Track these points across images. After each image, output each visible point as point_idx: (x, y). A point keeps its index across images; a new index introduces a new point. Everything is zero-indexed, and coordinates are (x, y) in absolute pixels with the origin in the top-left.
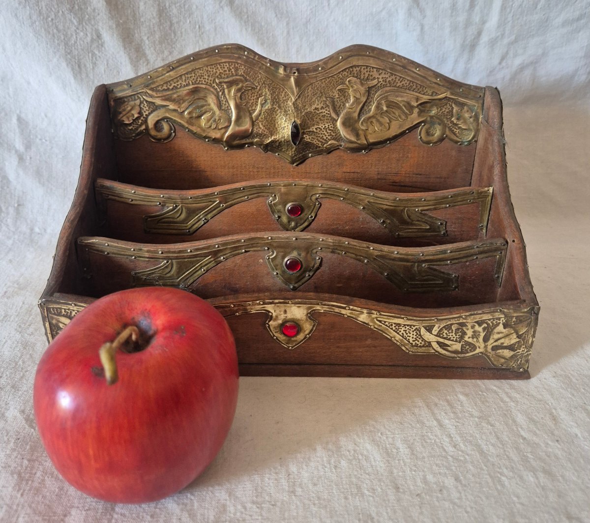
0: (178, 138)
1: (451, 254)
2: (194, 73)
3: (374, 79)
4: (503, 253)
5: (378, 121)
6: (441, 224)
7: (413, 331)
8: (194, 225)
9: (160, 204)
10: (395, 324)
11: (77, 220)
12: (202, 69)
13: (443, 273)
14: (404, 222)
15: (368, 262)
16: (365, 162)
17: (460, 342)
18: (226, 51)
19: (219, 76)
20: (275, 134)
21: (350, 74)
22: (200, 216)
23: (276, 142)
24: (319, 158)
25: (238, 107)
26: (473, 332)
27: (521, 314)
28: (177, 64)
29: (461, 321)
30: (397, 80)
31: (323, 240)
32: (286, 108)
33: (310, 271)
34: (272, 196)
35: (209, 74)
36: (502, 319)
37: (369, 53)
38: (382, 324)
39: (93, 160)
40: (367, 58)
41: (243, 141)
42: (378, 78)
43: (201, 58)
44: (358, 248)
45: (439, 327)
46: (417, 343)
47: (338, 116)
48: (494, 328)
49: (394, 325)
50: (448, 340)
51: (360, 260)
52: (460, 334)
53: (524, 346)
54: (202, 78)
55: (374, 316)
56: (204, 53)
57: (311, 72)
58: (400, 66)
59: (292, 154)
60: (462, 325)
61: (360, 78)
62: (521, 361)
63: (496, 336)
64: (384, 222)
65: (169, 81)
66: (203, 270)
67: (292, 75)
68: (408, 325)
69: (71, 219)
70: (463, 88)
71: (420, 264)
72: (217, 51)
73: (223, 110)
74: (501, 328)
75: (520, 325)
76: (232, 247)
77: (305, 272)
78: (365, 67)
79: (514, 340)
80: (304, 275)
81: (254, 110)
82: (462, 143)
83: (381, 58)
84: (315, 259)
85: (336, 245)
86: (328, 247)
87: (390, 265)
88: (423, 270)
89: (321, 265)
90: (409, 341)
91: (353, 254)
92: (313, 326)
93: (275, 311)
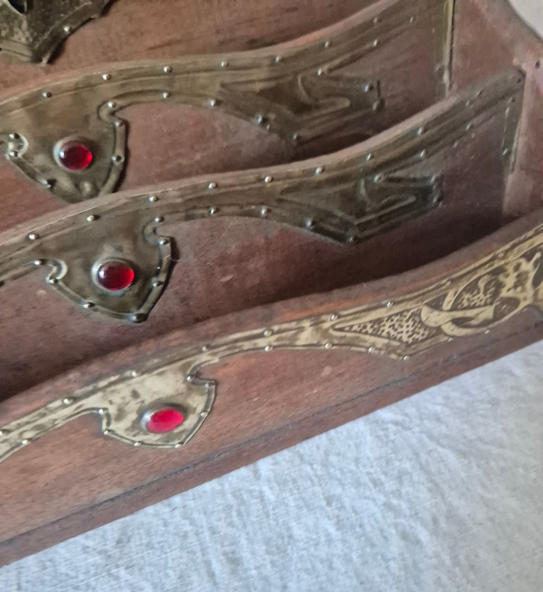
1: (425, 135)
6: (371, 88)
7: (407, 321)
10: (370, 322)
13: (415, 180)
14: (302, 108)
15: (269, 211)
17: (491, 303)
26: (517, 276)
29: (496, 264)
31: (157, 199)
33: (157, 273)
34: (10, 140)
38: (347, 331)
44: (239, 188)
45: (456, 293)
46: (416, 336)
49: (369, 325)
50: (472, 308)
51: (250, 214)
52: (494, 289)
55: (326, 326)
60: (497, 271)
64: (265, 121)
68: (396, 315)
71: (369, 178)
84: (158, 245)
85: (190, 200)
86: (173, 209)
87: (313, 203)
88: (376, 188)
89: (175, 254)
90: (400, 340)
91: (233, 205)
92: (209, 393)
93: (111, 402)
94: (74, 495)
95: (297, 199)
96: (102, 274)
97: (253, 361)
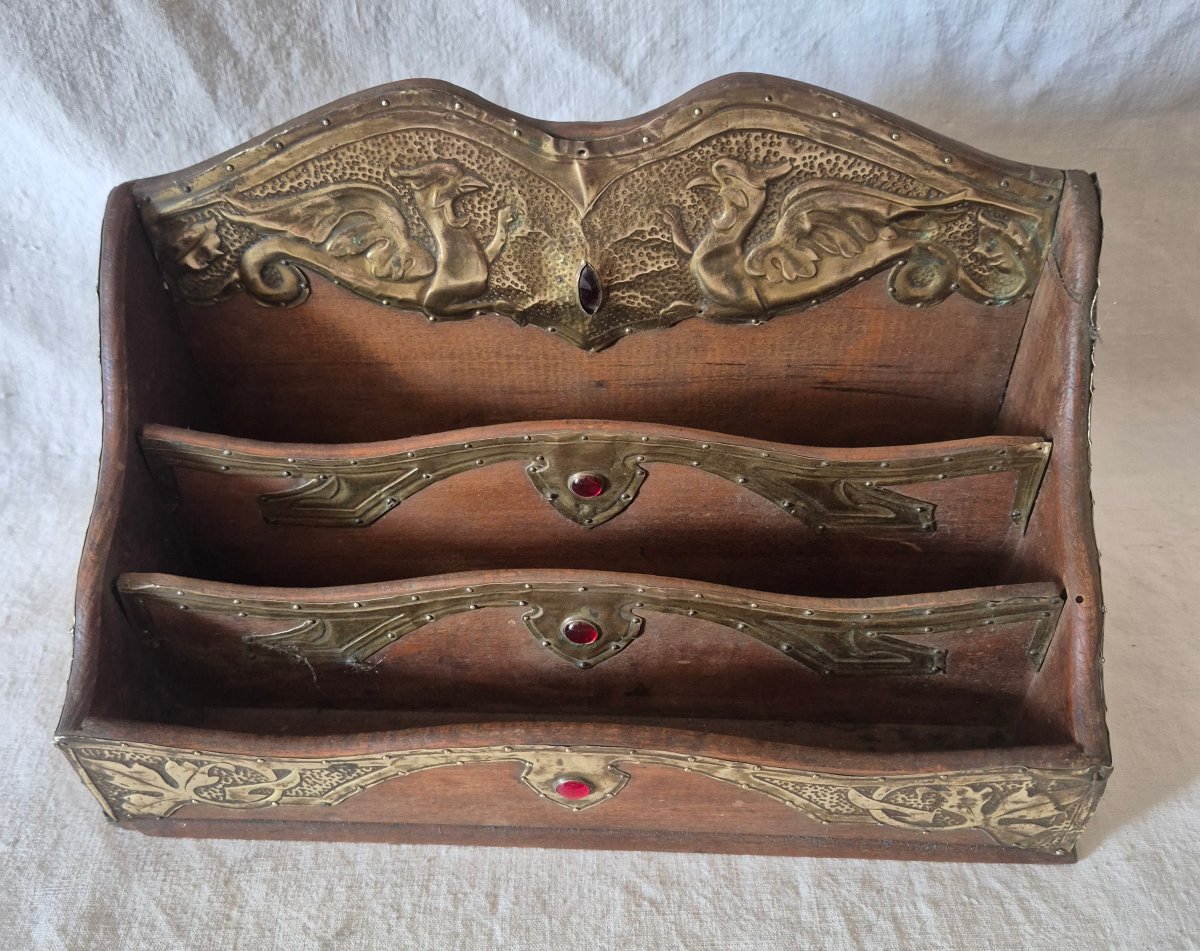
0: (318, 298)
1: (933, 616)
2: (335, 157)
3: (783, 160)
4: (1052, 615)
5: (789, 256)
6: (923, 510)
7: (832, 794)
8: (369, 510)
9: (289, 474)
10: (793, 783)
11: (109, 543)
12: (352, 147)
13: (913, 646)
14: (835, 505)
15: (746, 627)
16: (758, 343)
17: (931, 811)
18: (405, 103)
19: (397, 164)
20: (543, 292)
21: (722, 151)
22: (380, 495)
23: (545, 307)
24: (650, 336)
25: (449, 233)
26: (961, 799)
27: (1069, 778)
28: (290, 138)
29: (936, 782)
30: (841, 163)
31: (644, 591)
32: (565, 233)
33: (619, 640)
34: (535, 460)
35: (371, 159)
36: (1025, 783)
37: (770, 98)
38: (767, 782)
39: (126, 388)
40: (765, 112)
41: (469, 305)
42: (792, 160)
43: (348, 121)
44: (722, 604)
45: (888, 790)
46: (840, 809)
47: (692, 247)
48: (1007, 795)
49: (791, 785)
50: (907, 807)
51: (727, 624)
52: (934, 800)
53: (1069, 822)
54: (356, 168)
55: (747, 772)
56: (354, 110)
57: (621, 147)
58: (849, 129)
59: (585, 331)
60: (938, 788)
61: (745, 162)
62: (1060, 841)
63: (1010, 807)
64: (791, 506)
65: (278, 177)
66: (389, 635)
67: (576, 157)
68: (821, 786)
69: (97, 541)
70: (1007, 179)
72: (384, 103)
73: (414, 238)
74: (1023, 794)
75: (1064, 793)
76: (447, 600)
77: (608, 641)
78: (760, 134)
79: (1049, 811)
80: (606, 647)
81: (489, 239)
82: (995, 301)
83: (801, 111)
84: (630, 622)
85: (675, 600)
86: (655, 601)
87: (794, 633)
88: (867, 641)
89: (641, 631)
90: (822, 806)
91: (713, 613)
92: (621, 782)
93: (538, 761)
94: (469, 812)
95: (779, 627)
96: (571, 627)
97: (671, 772)
